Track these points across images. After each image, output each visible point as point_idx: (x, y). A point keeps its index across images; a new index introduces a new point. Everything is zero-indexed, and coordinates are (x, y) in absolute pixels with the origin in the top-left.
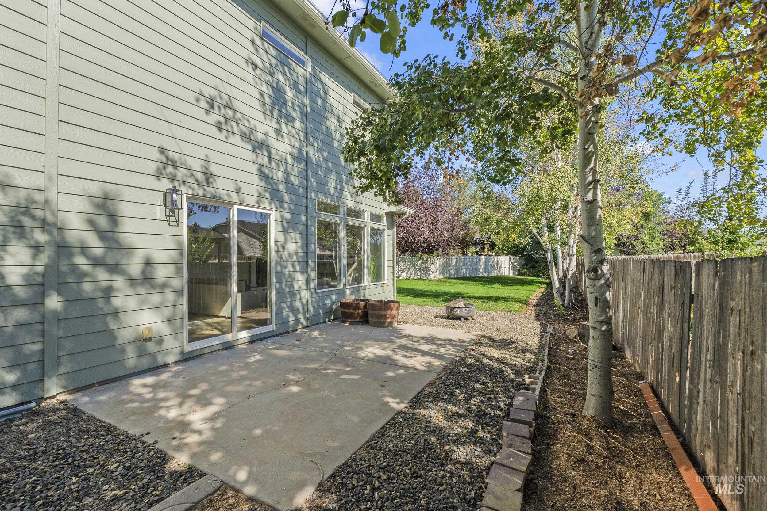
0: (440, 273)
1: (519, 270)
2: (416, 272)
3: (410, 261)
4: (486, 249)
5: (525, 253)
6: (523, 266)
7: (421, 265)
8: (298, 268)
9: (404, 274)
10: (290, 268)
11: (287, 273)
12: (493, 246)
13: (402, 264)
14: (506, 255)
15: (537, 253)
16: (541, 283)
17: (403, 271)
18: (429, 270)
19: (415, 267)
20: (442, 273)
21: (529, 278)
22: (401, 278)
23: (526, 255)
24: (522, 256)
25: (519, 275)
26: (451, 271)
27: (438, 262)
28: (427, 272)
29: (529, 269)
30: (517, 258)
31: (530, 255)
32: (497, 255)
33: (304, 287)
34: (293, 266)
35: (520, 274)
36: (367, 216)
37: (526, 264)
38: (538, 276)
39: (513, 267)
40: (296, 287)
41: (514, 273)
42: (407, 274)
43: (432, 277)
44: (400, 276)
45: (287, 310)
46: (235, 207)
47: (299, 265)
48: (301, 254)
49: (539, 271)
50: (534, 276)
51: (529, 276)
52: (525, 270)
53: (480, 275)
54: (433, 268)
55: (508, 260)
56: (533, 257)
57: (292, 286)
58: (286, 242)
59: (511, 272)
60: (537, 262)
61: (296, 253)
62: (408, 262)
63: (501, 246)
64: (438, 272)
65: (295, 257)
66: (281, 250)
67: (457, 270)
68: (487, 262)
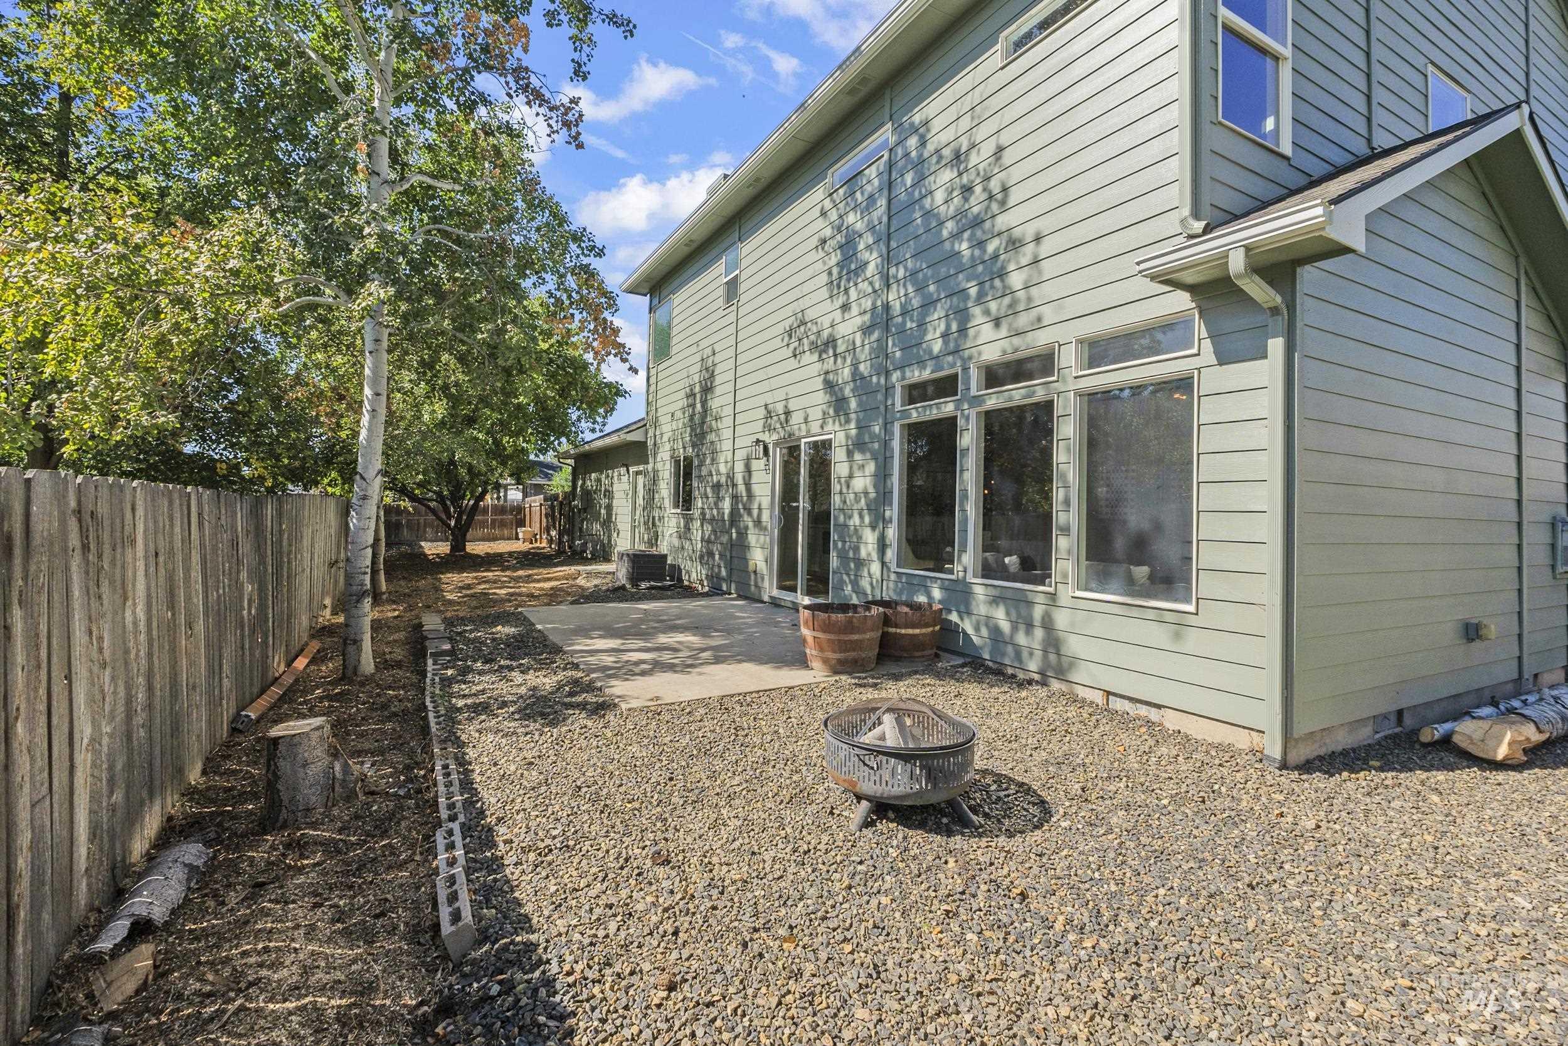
8: (867, 520)
10: (856, 520)
11: (852, 528)
33: (875, 556)
34: (861, 517)
36: (1068, 358)
40: (863, 554)
45: (849, 588)
46: (803, 440)
47: (869, 514)
48: (873, 495)
57: (857, 549)
58: (851, 476)
61: (866, 493)
65: (863, 501)
66: (845, 490)
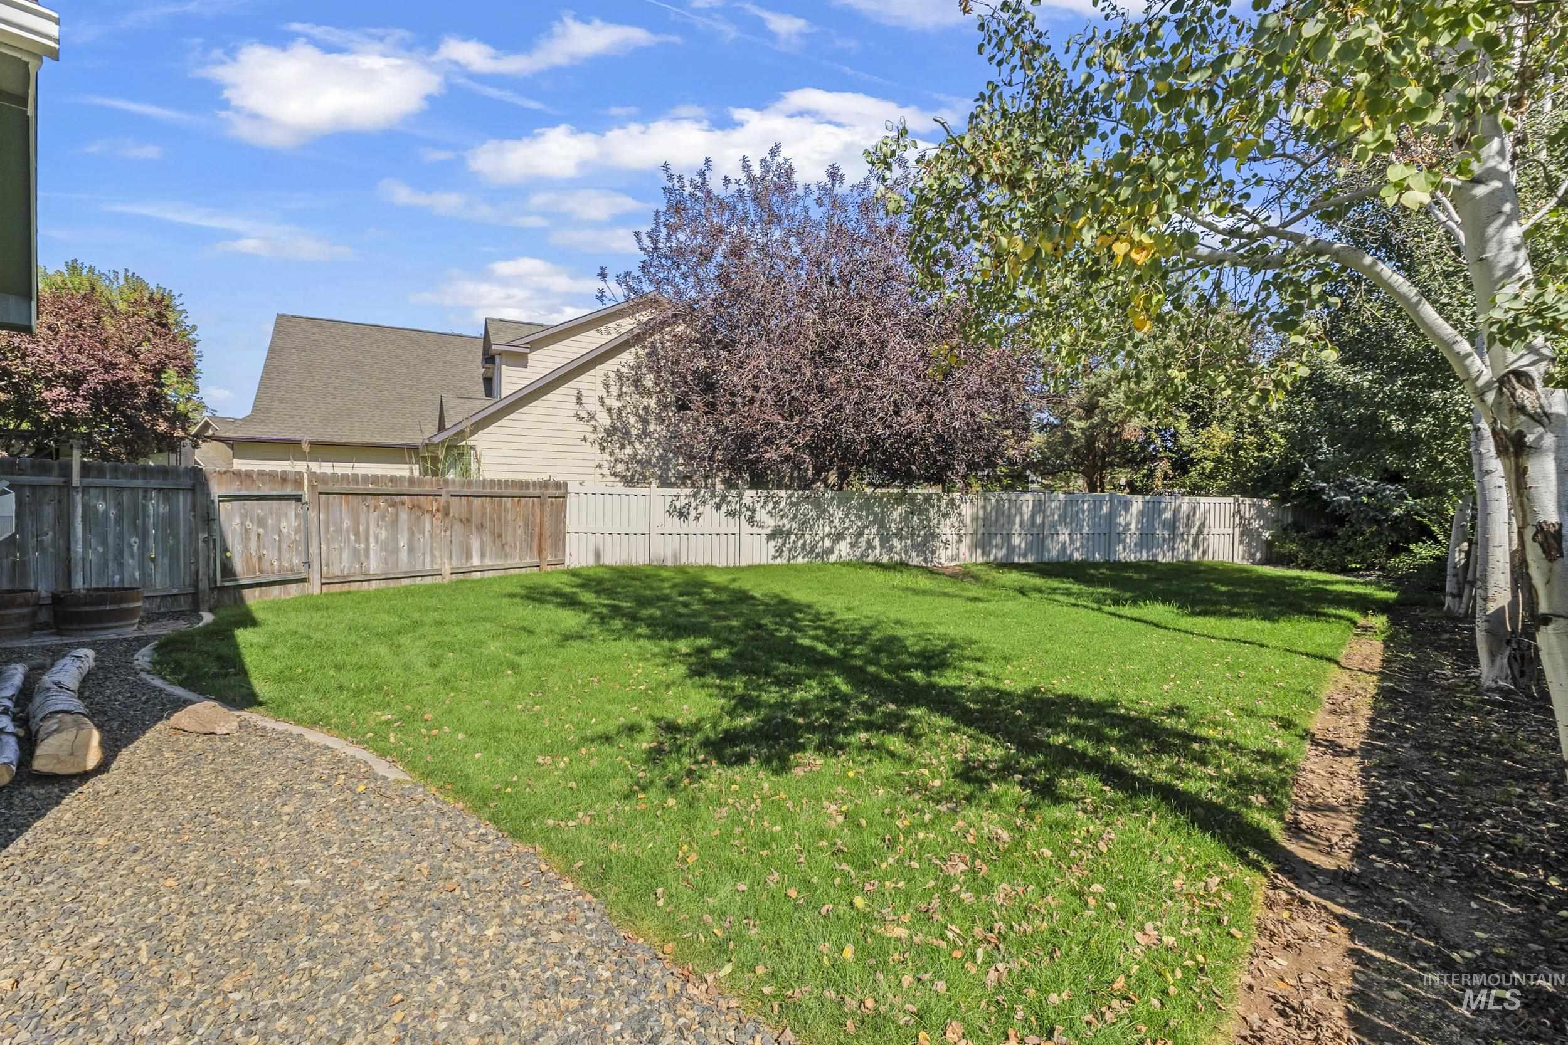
0: (974, 546)
1: (1269, 544)
2: (885, 540)
3: (867, 504)
4: (1159, 474)
5: (1295, 487)
6: (1284, 532)
7: (906, 518)
9: (843, 548)
12: (1182, 464)
13: (839, 514)
14: (1223, 492)
15: (1343, 488)
16: (1363, 604)
17: (840, 537)
18: (934, 536)
19: (882, 526)
20: (982, 543)
21: (1307, 574)
22: (833, 558)
23: (1299, 494)
24: (1283, 499)
25: (1267, 561)
26: (1016, 540)
27: (967, 510)
28: (927, 542)
29: (1306, 544)
30: (1266, 503)
31: (1314, 495)
32: (1196, 490)
35: (1270, 559)
37: (1297, 527)
38: (1345, 571)
39: (1247, 534)
41: (1252, 556)
42: (853, 545)
43: (944, 558)
44: (830, 551)
49: (1350, 551)
50: (1330, 568)
51: (1307, 566)
52: (1293, 547)
53: (1123, 554)
54: (946, 531)
55: (1230, 509)
56: (1327, 504)
59: (1240, 550)
60: (1341, 520)
62: (860, 508)
63: (1208, 465)
64: (967, 541)
67: (1038, 537)
68: (1150, 514)
